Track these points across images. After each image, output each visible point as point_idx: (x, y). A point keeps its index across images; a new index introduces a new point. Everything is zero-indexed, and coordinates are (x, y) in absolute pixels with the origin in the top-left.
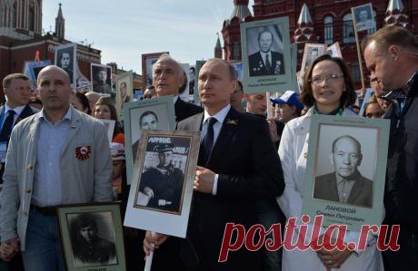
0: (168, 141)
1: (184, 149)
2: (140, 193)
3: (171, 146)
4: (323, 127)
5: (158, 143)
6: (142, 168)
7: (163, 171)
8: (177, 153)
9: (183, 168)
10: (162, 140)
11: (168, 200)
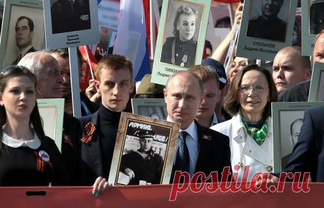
0: (148, 128)
1: (164, 137)
2: (121, 174)
3: (152, 133)
4: (281, 113)
5: (139, 129)
6: (122, 150)
7: (144, 155)
8: (157, 141)
9: (162, 155)
10: (142, 126)
11: (148, 182)
